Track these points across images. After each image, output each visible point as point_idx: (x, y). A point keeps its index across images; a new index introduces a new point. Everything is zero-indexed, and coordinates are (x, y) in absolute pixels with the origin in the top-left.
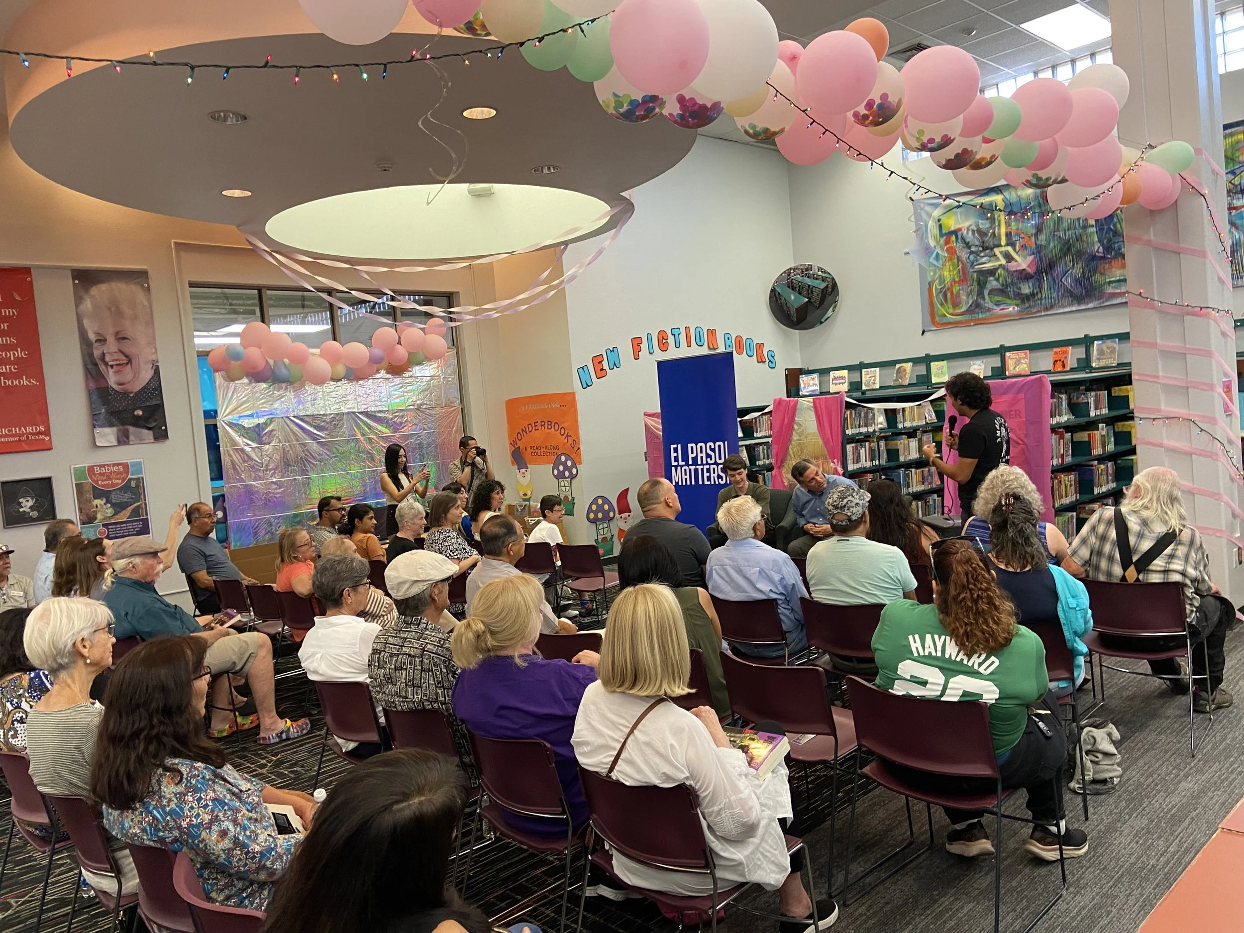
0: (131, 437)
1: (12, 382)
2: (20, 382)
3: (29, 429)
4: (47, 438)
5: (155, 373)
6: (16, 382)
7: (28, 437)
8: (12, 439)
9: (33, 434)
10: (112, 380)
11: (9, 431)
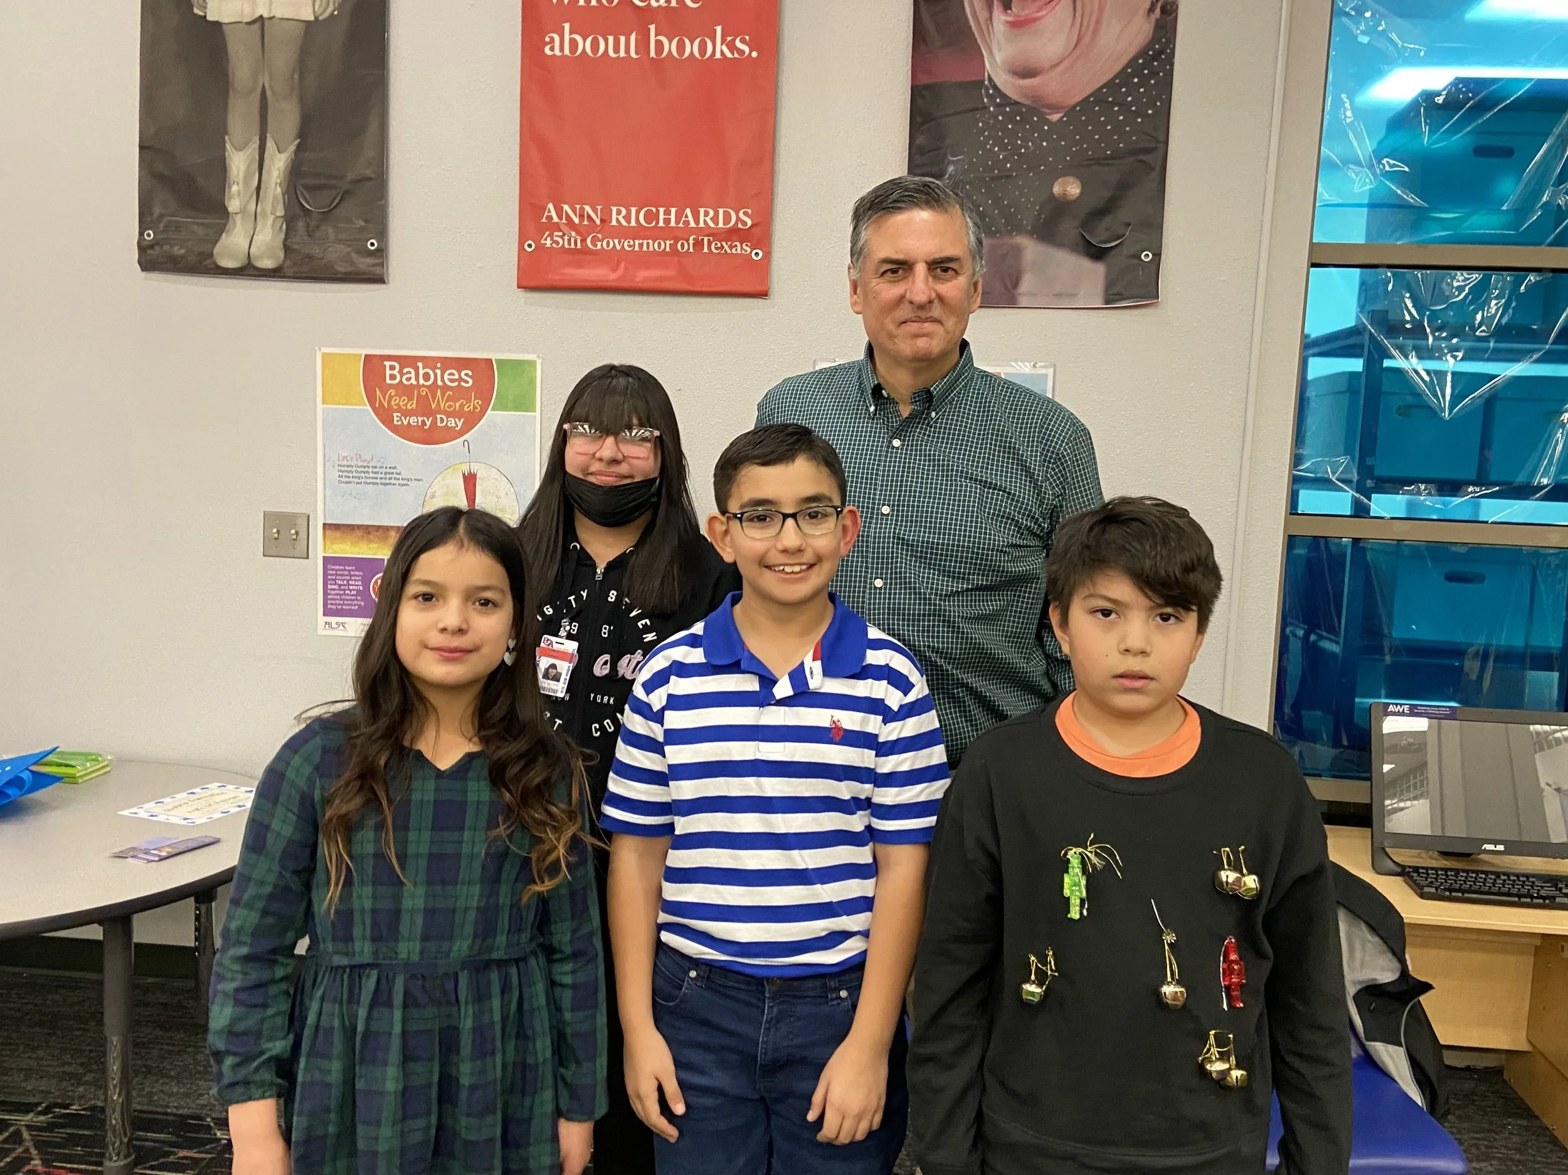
0: (1027, 283)
1: (681, 47)
2: (703, 48)
3: (706, 218)
4: (757, 255)
5: (1155, 39)
6: (692, 48)
7: (698, 244)
8: (654, 246)
9: (715, 235)
10: (998, 57)
11: (650, 217)
